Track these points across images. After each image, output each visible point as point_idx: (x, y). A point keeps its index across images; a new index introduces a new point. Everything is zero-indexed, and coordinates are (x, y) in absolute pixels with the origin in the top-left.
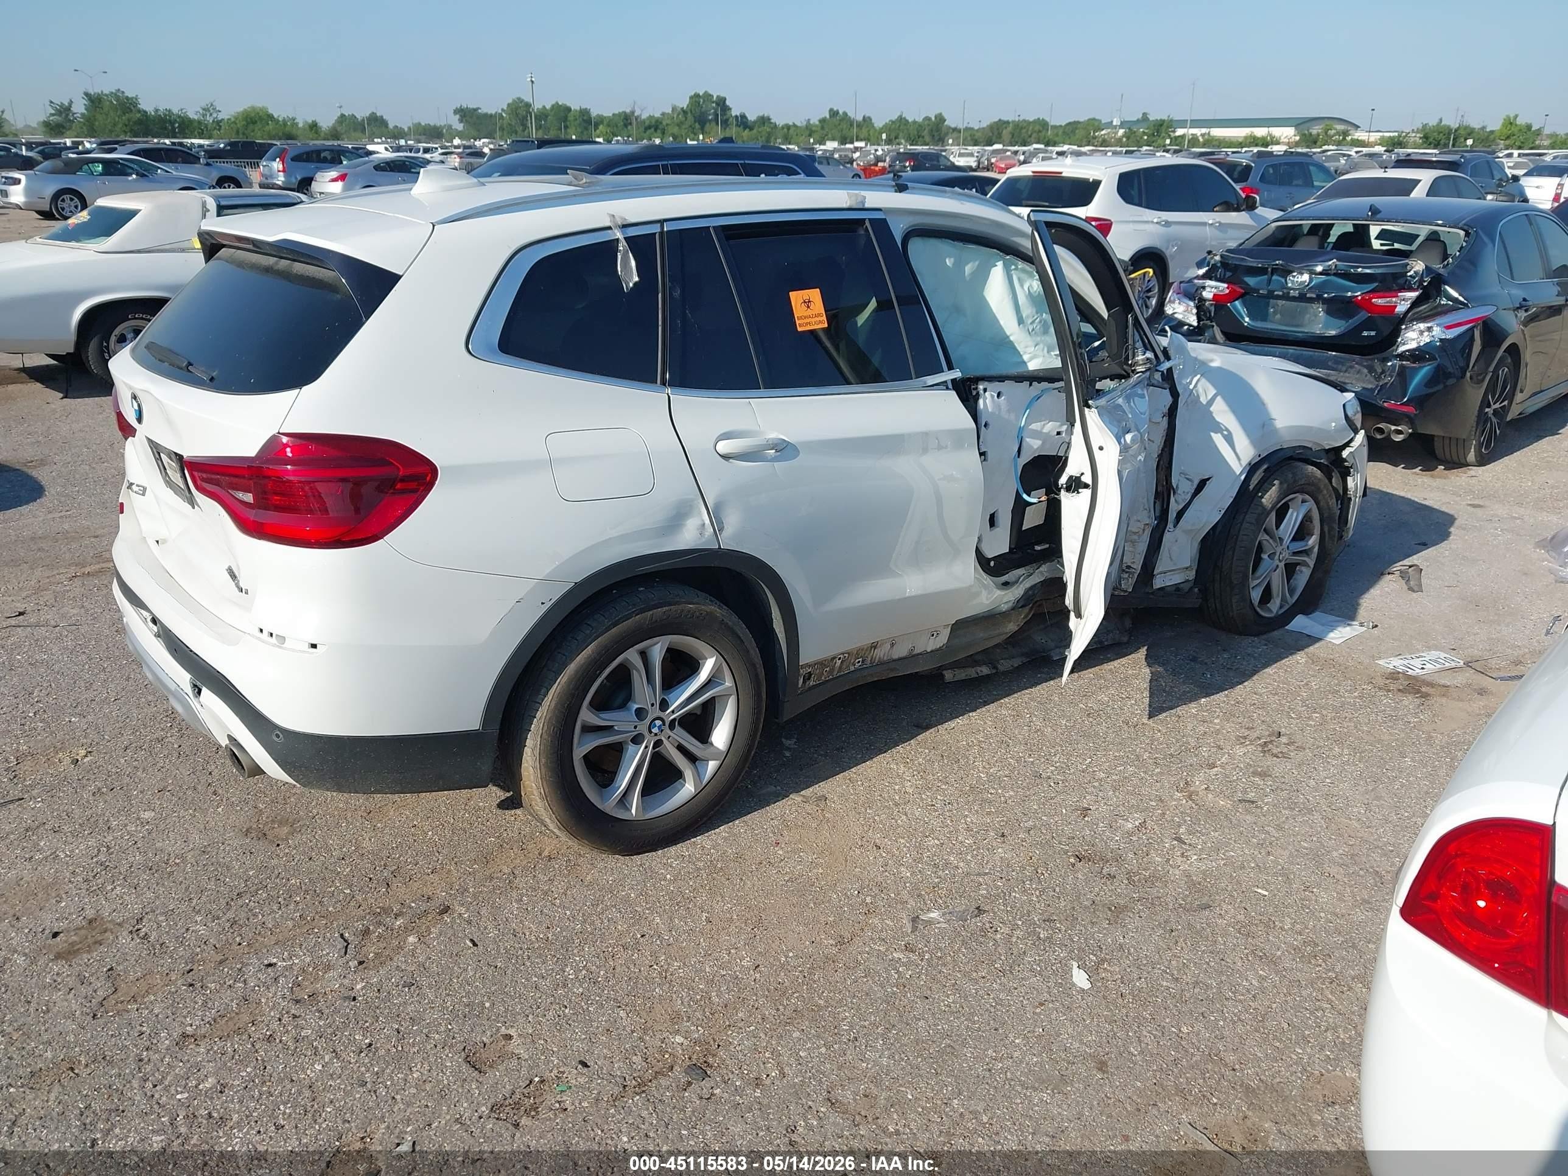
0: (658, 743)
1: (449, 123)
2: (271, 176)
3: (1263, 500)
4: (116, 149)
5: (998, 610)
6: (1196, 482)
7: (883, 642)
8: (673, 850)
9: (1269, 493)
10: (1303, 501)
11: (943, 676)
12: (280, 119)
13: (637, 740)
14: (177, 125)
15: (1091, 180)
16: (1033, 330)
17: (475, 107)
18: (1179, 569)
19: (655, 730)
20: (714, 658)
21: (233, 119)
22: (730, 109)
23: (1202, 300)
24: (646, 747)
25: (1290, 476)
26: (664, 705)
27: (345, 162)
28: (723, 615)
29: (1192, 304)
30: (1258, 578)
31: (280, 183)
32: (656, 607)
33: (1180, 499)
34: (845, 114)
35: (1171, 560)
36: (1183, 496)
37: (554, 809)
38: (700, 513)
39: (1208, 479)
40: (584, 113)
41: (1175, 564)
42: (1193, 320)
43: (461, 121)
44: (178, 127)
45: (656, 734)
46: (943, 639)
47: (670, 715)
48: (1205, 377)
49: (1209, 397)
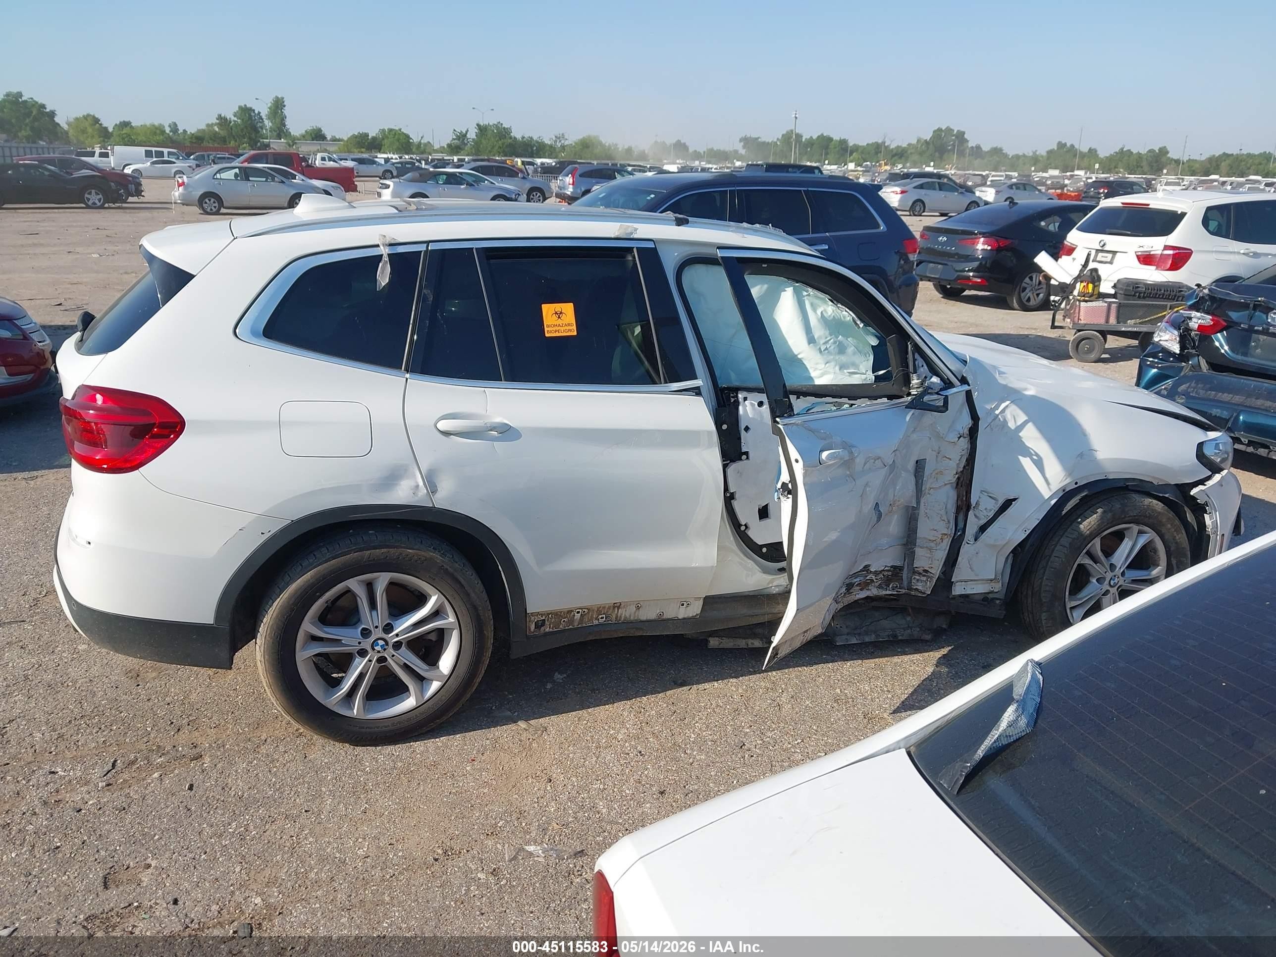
0: (382, 660)
1: (735, 148)
2: (564, 188)
3: (1081, 526)
4: (463, 165)
5: (766, 592)
6: (1001, 501)
7: (627, 604)
8: (389, 749)
9: (1088, 520)
10: (1140, 532)
11: (707, 641)
12: (607, 144)
13: (363, 653)
14: (535, 148)
15: (1179, 212)
16: (826, 349)
17: (757, 137)
18: (983, 580)
19: (378, 648)
20: (437, 596)
21: (574, 144)
22: (968, 141)
23: (1188, 330)
24: (370, 661)
25: (1118, 506)
26: (388, 628)
27: (618, 178)
28: (443, 562)
29: (1176, 333)
30: (1080, 599)
31: (569, 193)
32: (375, 548)
33: (981, 515)
34: (1072, 146)
35: (972, 570)
36: (985, 513)
37: (277, 696)
38: (414, 476)
39: (1015, 500)
40: (843, 142)
41: (977, 575)
42: (1176, 348)
43: (744, 147)
44: (536, 149)
45: (379, 652)
46: (695, 609)
47: (392, 638)
48: (1014, 404)
49: (1019, 423)
